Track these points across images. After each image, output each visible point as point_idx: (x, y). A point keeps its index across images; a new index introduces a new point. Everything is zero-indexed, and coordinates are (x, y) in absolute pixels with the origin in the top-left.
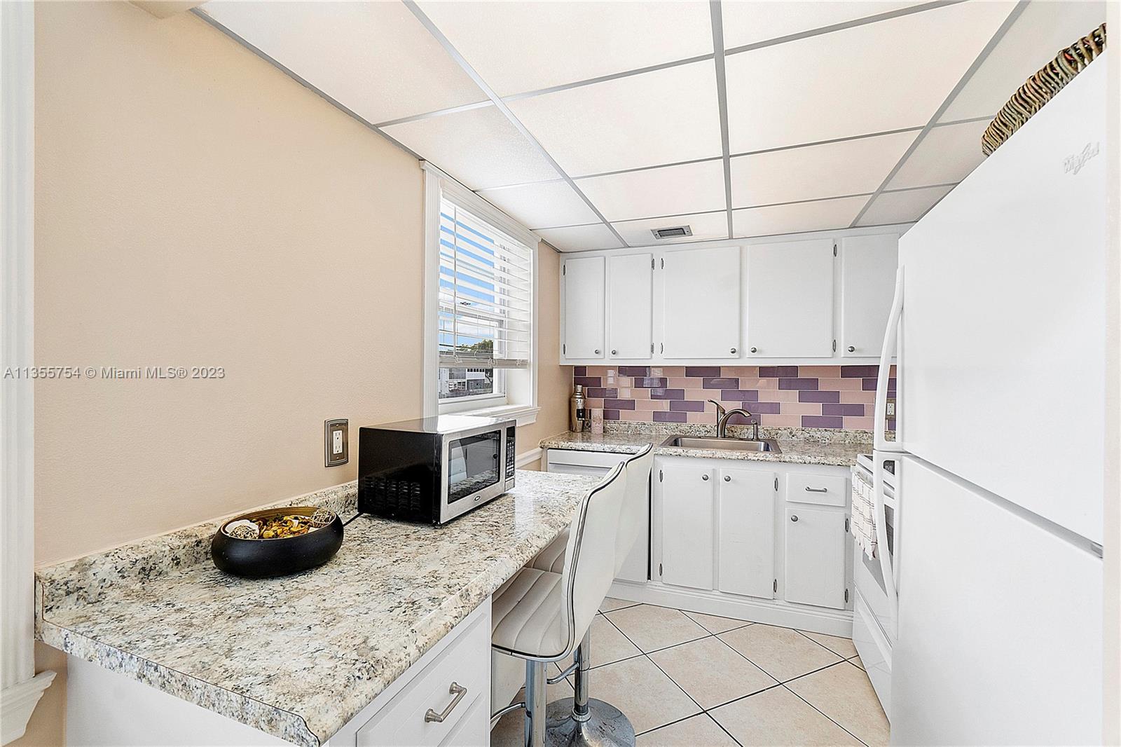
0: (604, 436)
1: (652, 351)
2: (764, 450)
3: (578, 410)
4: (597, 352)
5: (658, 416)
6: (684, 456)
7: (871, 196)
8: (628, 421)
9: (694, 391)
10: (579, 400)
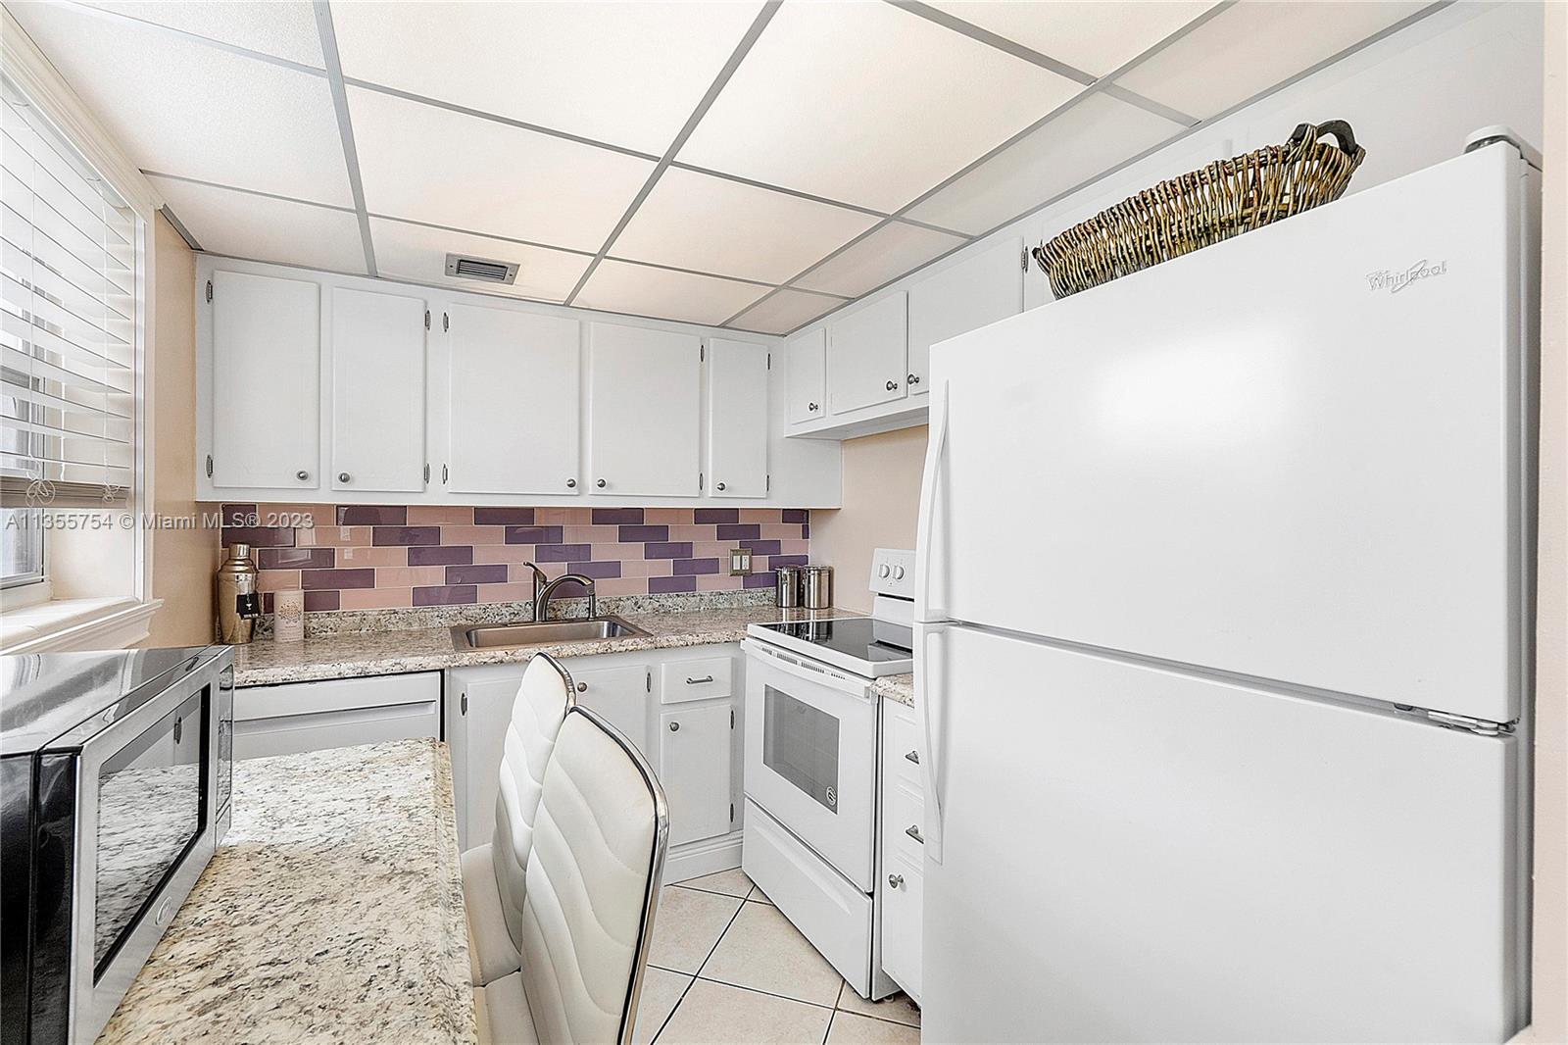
0: (306, 644)
1: (427, 479)
2: (608, 636)
3: (241, 599)
4: (303, 476)
5: (423, 597)
6: (509, 663)
7: (773, 289)
8: (359, 610)
9: (490, 548)
10: (242, 576)
